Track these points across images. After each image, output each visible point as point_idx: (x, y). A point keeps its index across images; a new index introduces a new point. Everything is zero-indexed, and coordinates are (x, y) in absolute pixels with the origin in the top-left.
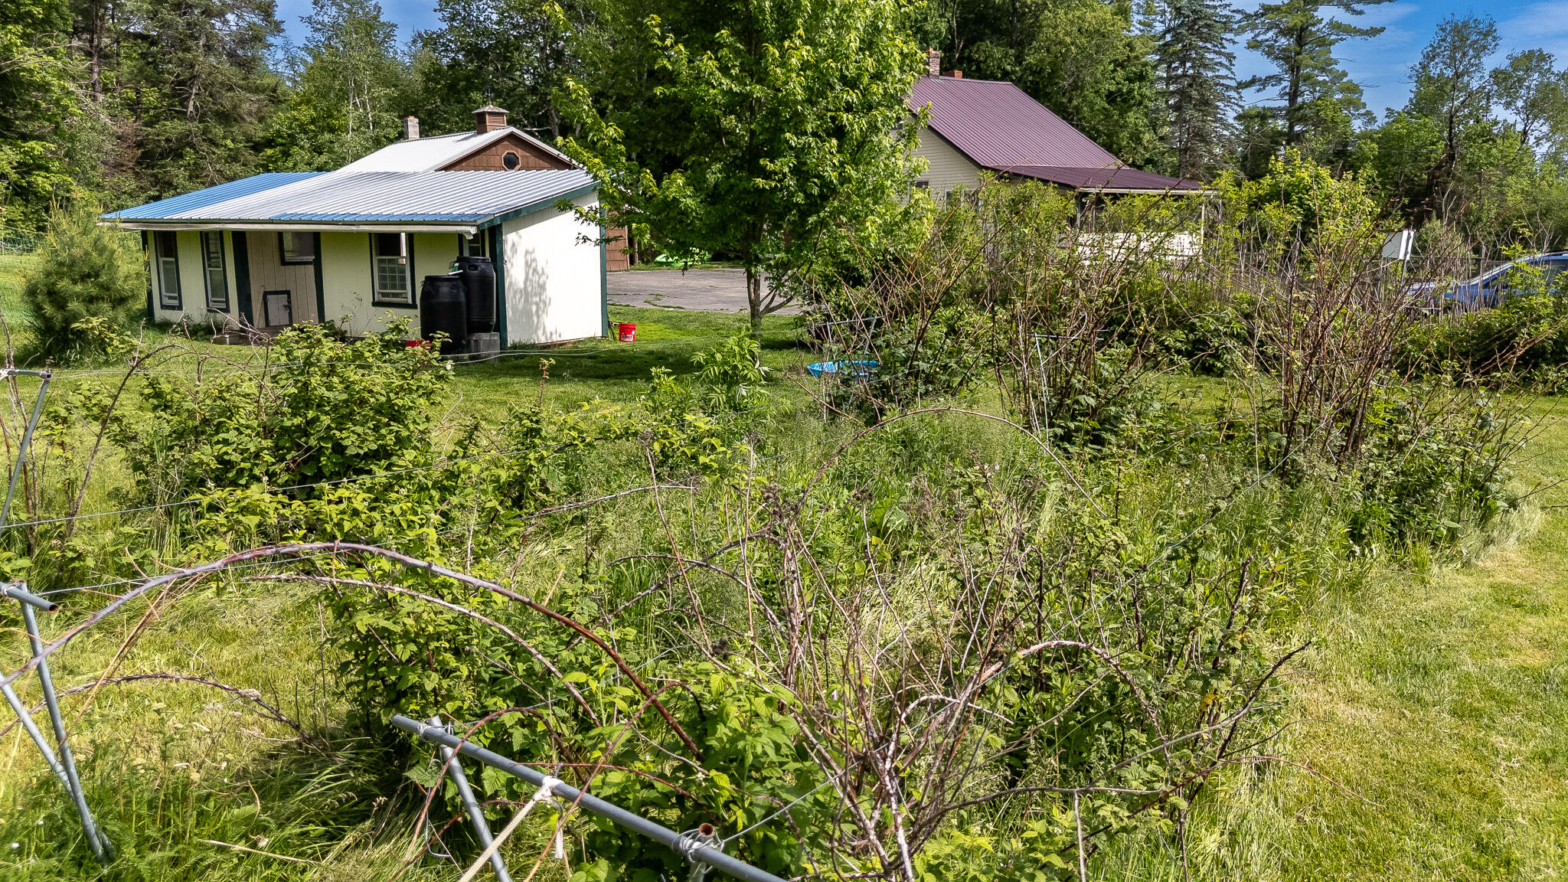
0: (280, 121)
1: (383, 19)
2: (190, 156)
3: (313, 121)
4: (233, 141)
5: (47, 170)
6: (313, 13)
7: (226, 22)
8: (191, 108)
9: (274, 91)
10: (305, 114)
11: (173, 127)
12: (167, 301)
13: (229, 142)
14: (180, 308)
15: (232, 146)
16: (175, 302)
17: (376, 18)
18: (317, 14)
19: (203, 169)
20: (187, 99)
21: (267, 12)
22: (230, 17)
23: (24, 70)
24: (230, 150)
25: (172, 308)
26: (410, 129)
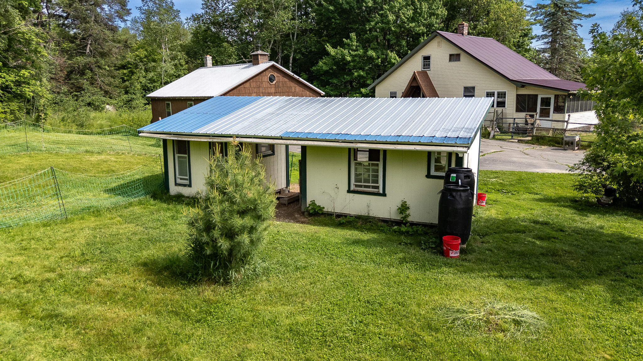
0: (130, 57)
1: (175, 8)
2: (89, 74)
3: (146, 57)
4: (108, 66)
5: (28, 84)
6: (142, 5)
7: (103, 9)
8: (88, 51)
9: (126, 42)
10: (142, 53)
11: (81, 60)
12: (179, 181)
13: (106, 67)
14: (190, 186)
15: (108, 69)
16: (187, 182)
17: (171, 8)
18: (144, 6)
19: (96, 80)
20: (86, 46)
21: (123, 5)
22: (105, 7)
23: (20, 33)
24: (108, 71)
25: (185, 185)
26: (208, 61)
